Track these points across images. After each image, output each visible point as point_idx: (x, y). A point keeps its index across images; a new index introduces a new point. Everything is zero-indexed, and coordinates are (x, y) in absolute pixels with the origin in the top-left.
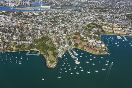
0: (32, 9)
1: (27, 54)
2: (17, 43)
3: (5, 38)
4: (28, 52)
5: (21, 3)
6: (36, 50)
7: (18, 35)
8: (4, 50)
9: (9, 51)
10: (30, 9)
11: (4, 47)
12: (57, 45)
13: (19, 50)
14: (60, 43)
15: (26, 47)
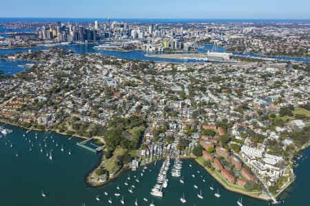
0: (185, 58)
1: (78, 144)
2: (79, 119)
3: (68, 106)
4: (85, 139)
5: (172, 45)
6: (102, 140)
7: (94, 104)
8: (52, 127)
9: (58, 131)
10: (181, 58)
11: (55, 122)
12: (148, 140)
13: (74, 133)
14: (160, 137)
15: (88, 130)
